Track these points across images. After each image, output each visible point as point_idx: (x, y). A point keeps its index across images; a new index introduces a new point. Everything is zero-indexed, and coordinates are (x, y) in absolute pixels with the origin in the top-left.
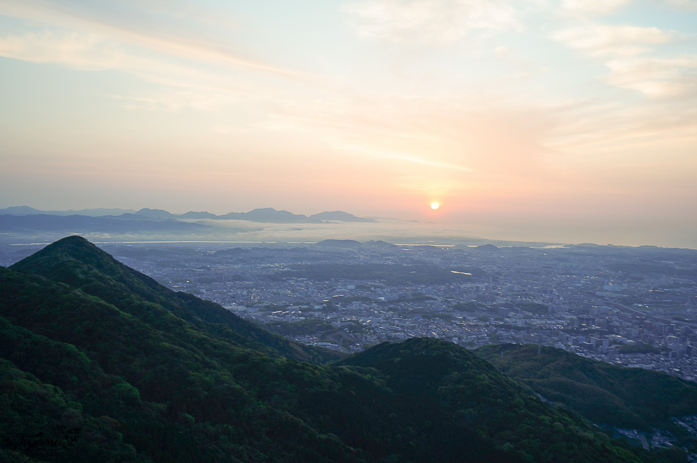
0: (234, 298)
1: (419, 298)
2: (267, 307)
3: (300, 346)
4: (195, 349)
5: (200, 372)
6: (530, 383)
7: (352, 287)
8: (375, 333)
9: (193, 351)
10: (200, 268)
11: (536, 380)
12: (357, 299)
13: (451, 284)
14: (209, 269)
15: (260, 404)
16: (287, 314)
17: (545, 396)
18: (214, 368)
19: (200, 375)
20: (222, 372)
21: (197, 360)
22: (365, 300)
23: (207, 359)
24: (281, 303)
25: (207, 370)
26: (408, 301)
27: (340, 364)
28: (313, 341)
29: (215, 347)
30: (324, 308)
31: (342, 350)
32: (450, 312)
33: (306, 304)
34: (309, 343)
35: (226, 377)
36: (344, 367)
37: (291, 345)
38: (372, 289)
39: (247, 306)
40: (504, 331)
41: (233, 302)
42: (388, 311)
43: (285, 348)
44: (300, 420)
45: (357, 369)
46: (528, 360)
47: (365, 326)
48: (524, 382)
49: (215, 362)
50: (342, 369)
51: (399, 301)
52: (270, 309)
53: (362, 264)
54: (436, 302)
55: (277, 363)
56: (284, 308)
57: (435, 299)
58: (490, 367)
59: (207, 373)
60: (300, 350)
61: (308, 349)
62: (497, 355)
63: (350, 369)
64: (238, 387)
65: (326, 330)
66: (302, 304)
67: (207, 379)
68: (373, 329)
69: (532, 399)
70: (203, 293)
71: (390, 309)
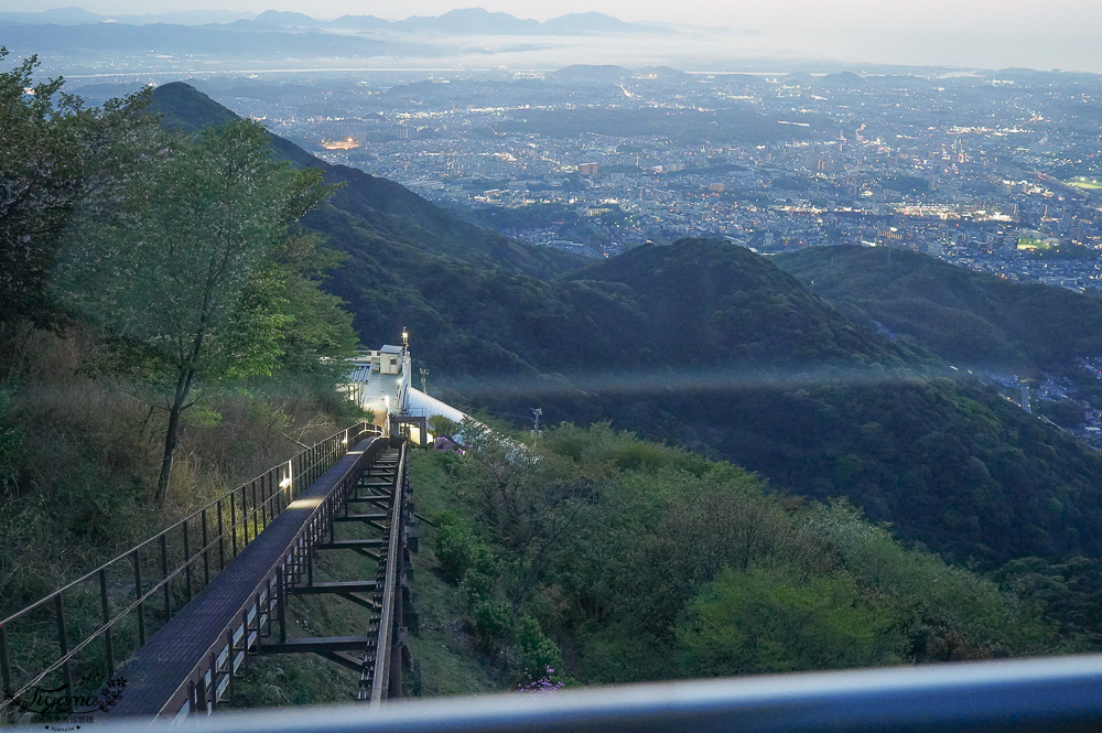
0: (424, 167)
1: (720, 167)
2: (475, 182)
3: (525, 246)
4: (367, 256)
5: (377, 289)
6: (866, 306)
7: (612, 149)
8: (643, 224)
9: (365, 259)
10: (368, 117)
11: (877, 301)
12: (619, 169)
13: (774, 143)
14: (382, 118)
15: (460, 333)
16: (508, 194)
17: (887, 325)
18: (395, 283)
19: (376, 292)
20: (406, 289)
21: (371, 272)
22: (631, 170)
23: (385, 271)
24: (497, 177)
25: (385, 285)
26: (700, 172)
27: (579, 277)
28: (546, 238)
29: (395, 253)
30: (565, 184)
31: (590, 253)
32: (767, 190)
33: (537, 178)
34: (540, 241)
35: (412, 296)
36: (580, 282)
37: (510, 244)
38: (645, 151)
39: (446, 181)
40: (850, 222)
41: (423, 173)
42: (667, 189)
43: (500, 249)
44: (513, 354)
45: (599, 285)
46: (869, 271)
47: (628, 214)
48: (858, 304)
49: (396, 276)
50: (576, 285)
51: (684, 172)
52: (481, 186)
53: (631, 108)
54: (746, 173)
55: (483, 277)
56: (502, 185)
57: (744, 169)
58: (795, 283)
59: (385, 290)
60: (524, 253)
61: (535, 251)
62: (825, 261)
63: (590, 285)
64: (428, 309)
65: (568, 220)
66: (531, 177)
67: (386, 298)
68: (640, 218)
69: (846, 329)
70: (376, 159)
71: (671, 186)
